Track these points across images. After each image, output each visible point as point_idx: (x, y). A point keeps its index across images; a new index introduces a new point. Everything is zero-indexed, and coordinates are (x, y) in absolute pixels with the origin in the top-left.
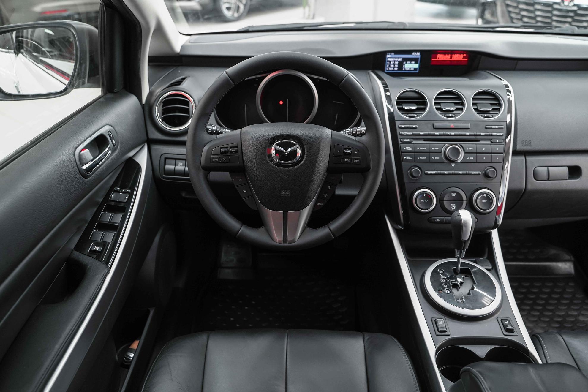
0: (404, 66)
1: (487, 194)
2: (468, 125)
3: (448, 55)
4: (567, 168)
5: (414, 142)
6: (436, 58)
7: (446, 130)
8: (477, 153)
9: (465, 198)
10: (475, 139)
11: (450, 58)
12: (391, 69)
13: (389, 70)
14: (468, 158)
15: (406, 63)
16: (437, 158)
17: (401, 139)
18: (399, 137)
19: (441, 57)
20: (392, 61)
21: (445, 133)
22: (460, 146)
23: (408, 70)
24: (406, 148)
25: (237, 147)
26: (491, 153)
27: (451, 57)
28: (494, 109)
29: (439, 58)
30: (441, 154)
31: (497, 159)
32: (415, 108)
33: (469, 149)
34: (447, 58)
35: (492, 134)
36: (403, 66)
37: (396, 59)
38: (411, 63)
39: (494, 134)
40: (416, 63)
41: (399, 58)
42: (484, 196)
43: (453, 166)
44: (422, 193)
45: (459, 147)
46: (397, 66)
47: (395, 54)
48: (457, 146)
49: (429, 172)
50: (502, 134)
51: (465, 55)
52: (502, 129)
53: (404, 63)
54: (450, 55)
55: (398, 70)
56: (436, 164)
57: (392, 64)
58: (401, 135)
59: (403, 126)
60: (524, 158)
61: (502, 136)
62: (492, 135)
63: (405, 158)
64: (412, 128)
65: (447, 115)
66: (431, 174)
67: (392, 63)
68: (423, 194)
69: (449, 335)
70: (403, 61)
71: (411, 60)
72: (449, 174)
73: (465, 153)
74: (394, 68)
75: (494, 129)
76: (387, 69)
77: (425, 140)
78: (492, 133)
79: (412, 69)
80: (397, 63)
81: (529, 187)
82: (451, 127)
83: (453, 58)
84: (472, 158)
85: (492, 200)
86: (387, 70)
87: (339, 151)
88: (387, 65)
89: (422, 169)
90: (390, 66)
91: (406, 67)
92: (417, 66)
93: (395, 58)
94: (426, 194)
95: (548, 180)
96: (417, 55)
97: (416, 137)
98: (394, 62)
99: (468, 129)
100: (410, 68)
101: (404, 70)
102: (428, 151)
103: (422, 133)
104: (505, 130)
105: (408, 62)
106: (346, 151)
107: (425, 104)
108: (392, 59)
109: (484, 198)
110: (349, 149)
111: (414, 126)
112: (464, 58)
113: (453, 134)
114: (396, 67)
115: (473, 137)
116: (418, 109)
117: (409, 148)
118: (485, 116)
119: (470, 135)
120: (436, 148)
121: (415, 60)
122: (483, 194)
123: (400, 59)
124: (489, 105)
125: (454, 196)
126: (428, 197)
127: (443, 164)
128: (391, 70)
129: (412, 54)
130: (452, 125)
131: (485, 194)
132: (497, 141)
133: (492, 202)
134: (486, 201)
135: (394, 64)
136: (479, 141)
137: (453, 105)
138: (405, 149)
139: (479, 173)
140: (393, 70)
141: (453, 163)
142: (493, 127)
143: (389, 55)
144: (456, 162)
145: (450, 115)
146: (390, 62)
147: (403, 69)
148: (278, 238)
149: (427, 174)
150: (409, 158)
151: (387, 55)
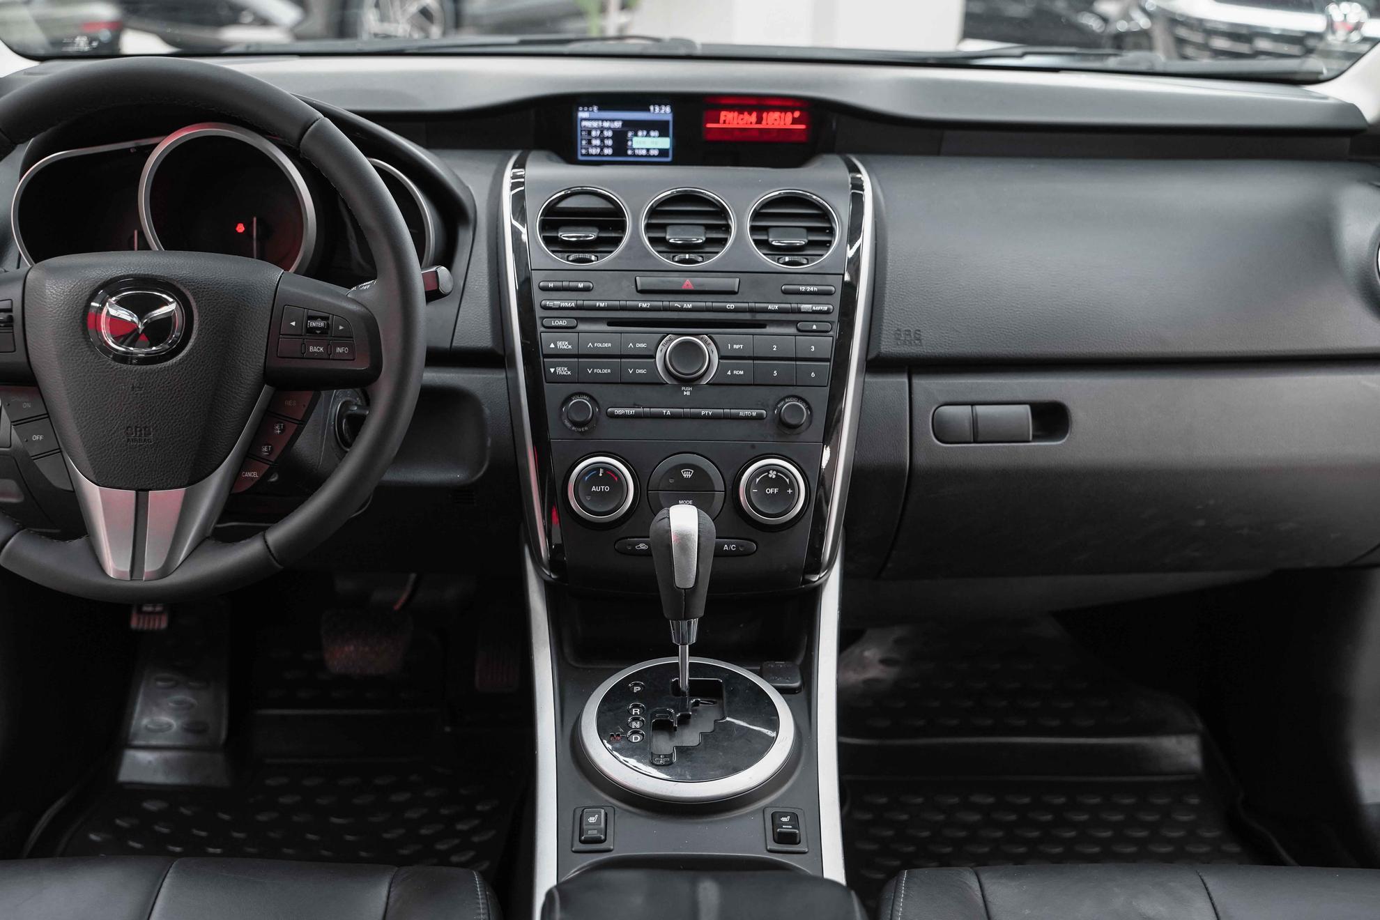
0: (629, 143)
1: (778, 471)
2: (733, 283)
3: (750, 114)
4: (1028, 407)
5: (582, 327)
6: (719, 123)
7: (671, 297)
8: (754, 358)
9: (719, 484)
10: (753, 321)
11: (757, 123)
12: (593, 151)
13: (588, 155)
14: (729, 373)
15: (636, 135)
16: (643, 371)
17: (543, 318)
18: (539, 313)
19: (730, 120)
20: (596, 129)
21: (666, 304)
22: (710, 341)
23: (642, 156)
24: (556, 345)
25: (10, 310)
26: (796, 359)
27: (759, 121)
28: (811, 244)
29: (724, 122)
30: (653, 360)
31: (813, 375)
32: (592, 236)
33: (732, 346)
34: (747, 120)
35: (799, 309)
36: (627, 145)
37: (606, 124)
38: (648, 135)
39: (805, 307)
40: (663, 134)
41: (613, 120)
42: (770, 476)
43: (688, 393)
44: (595, 468)
45: (705, 342)
46: (609, 142)
47: (599, 109)
48: (701, 339)
49: (619, 411)
50: (828, 309)
51: (797, 114)
52: (829, 293)
53: (630, 134)
54: (754, 115)
55: (613, 155)
56: (637, 389)
57: (596, 138)
58: (545, 308)
59: (551, 285)
60: (906, 380)
61: (827, 312)
62: (799, 311)
63: (552, 370)
64: (577, 289)
65: (682, 256)
66: (625, 416)
67: (594, 133)
68: (598, 469)
69: (609, 851)
70: (625, 129)
71: (648, 126)
72: (673, 417)
73: (721, 358)
74: (602, 147)
75: (806, 293)
76: (584, 151)
77: (612, 323)
78: (799, 305)
79: (652, 152)
80: (609, 134)
81: (922, 459)
82: (684, 287)
83: (764, 122)
84: (742, 373)
85: (793, 489)
86: (582, 155)
87: (293, 324)
88: (582, 140)
89: (601, 402)
90: (589, 142)
91: (634, 146)
92: (665, 143)
93: (603, 120)
94: (605, 469)
95: (975, 442)
96: (663, 111)
97: (586, 314)
98: (602, 132)
99: (733, 293)
100: (648, 150)
101: (631, 156)
102: (617, 352)
103: (602, 304)
104: (837, 299)
105: (640, 133)
106: (313, 324)
107: (621, 227)
108: (595, 124)
109: (768, 482)
110: (323, 318)
111: (581, 285)
112: (795, 121)
113: (690, 306)
114: (608, 147)
115: (747, 316)
116: (599, 241)
117: (564, 345)
118: (787, 259)
119: (736, 311)
120: (639, 345)
121: (661, 128)
122: (768, 471)
123: (618, 125)
124: (804, 231)
125: (687, 479)
126: (611, 476)
127: (658, 388)
128: (596, 155)
129: (649, 110)
130: (688, 283)
131: (773, 470)
132: (814, 327)
133: (793, 493)
134: (776, 490)
135: (602, 139)
136: (762, 325)
137: (702, 229)
138: (552, 346)
139: (762, 414)
140: (599, 155)
141: (686, 386)
142: (802, 288)
143: (583, 110)
144: (695, 383)
145: (687, 256)
146: (589, 133)
147: (630, 152)
148: (115, 564)
149: (613, 416)
150: (563, 371)
151: (578, 110)
